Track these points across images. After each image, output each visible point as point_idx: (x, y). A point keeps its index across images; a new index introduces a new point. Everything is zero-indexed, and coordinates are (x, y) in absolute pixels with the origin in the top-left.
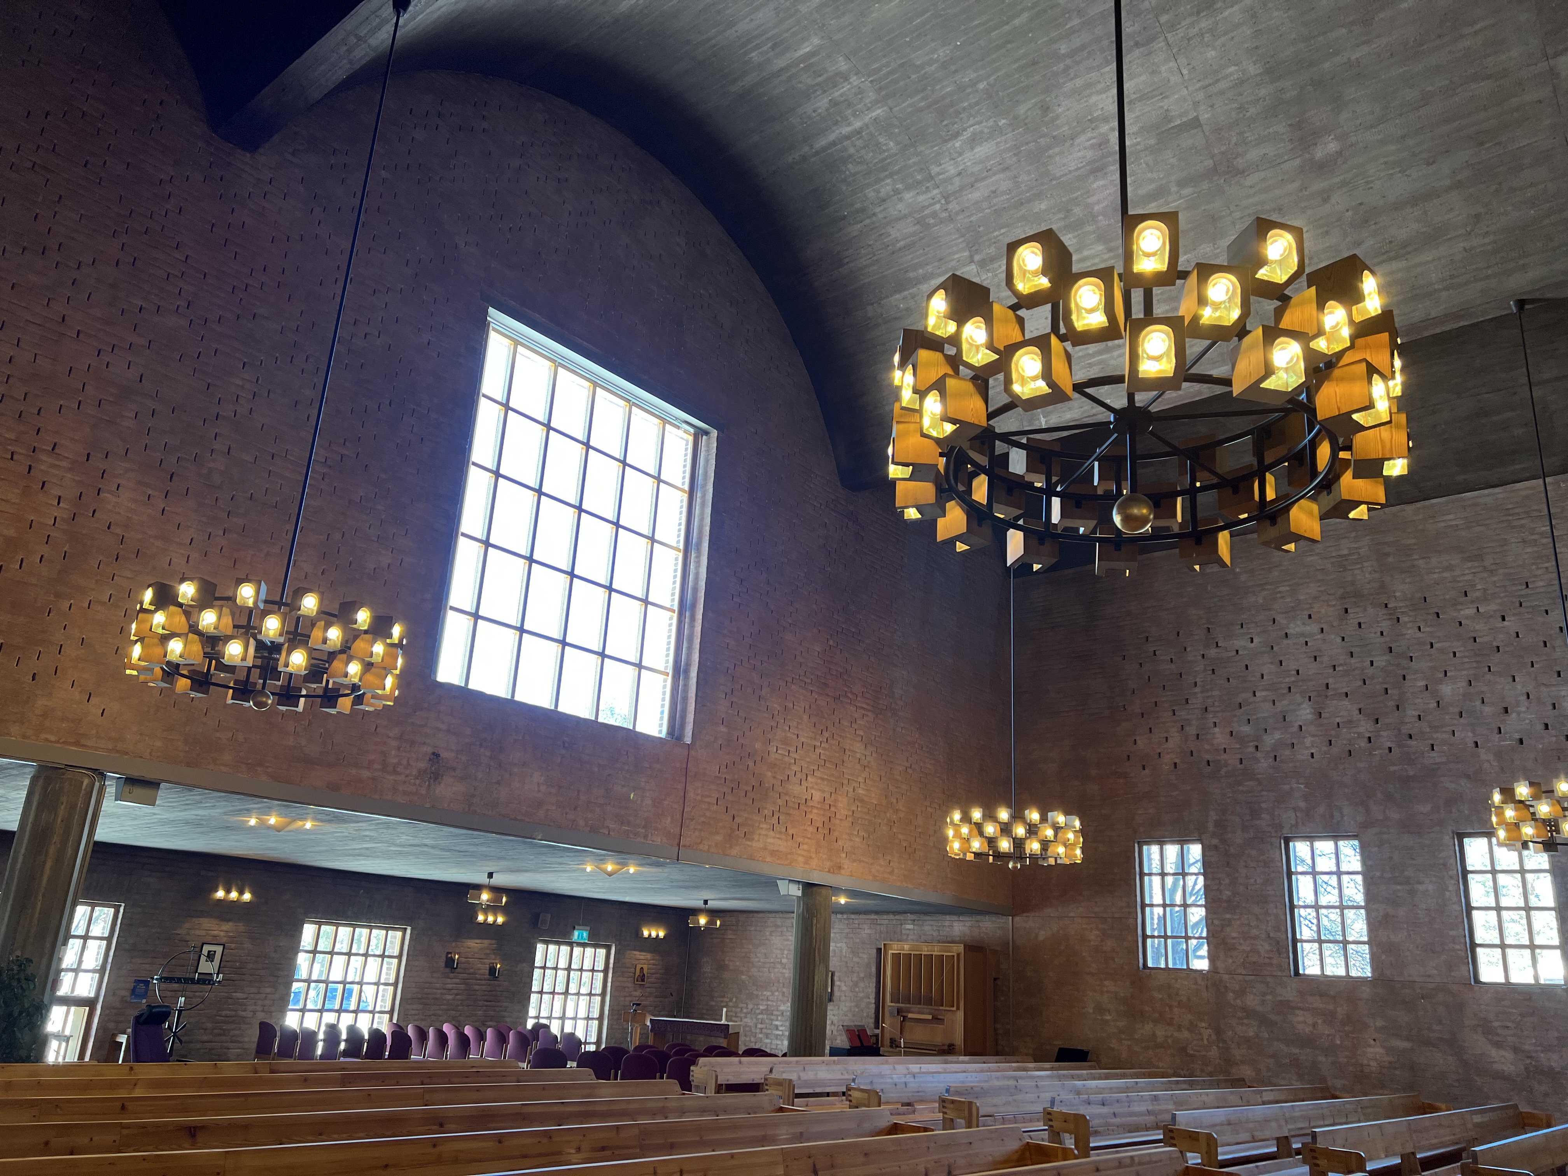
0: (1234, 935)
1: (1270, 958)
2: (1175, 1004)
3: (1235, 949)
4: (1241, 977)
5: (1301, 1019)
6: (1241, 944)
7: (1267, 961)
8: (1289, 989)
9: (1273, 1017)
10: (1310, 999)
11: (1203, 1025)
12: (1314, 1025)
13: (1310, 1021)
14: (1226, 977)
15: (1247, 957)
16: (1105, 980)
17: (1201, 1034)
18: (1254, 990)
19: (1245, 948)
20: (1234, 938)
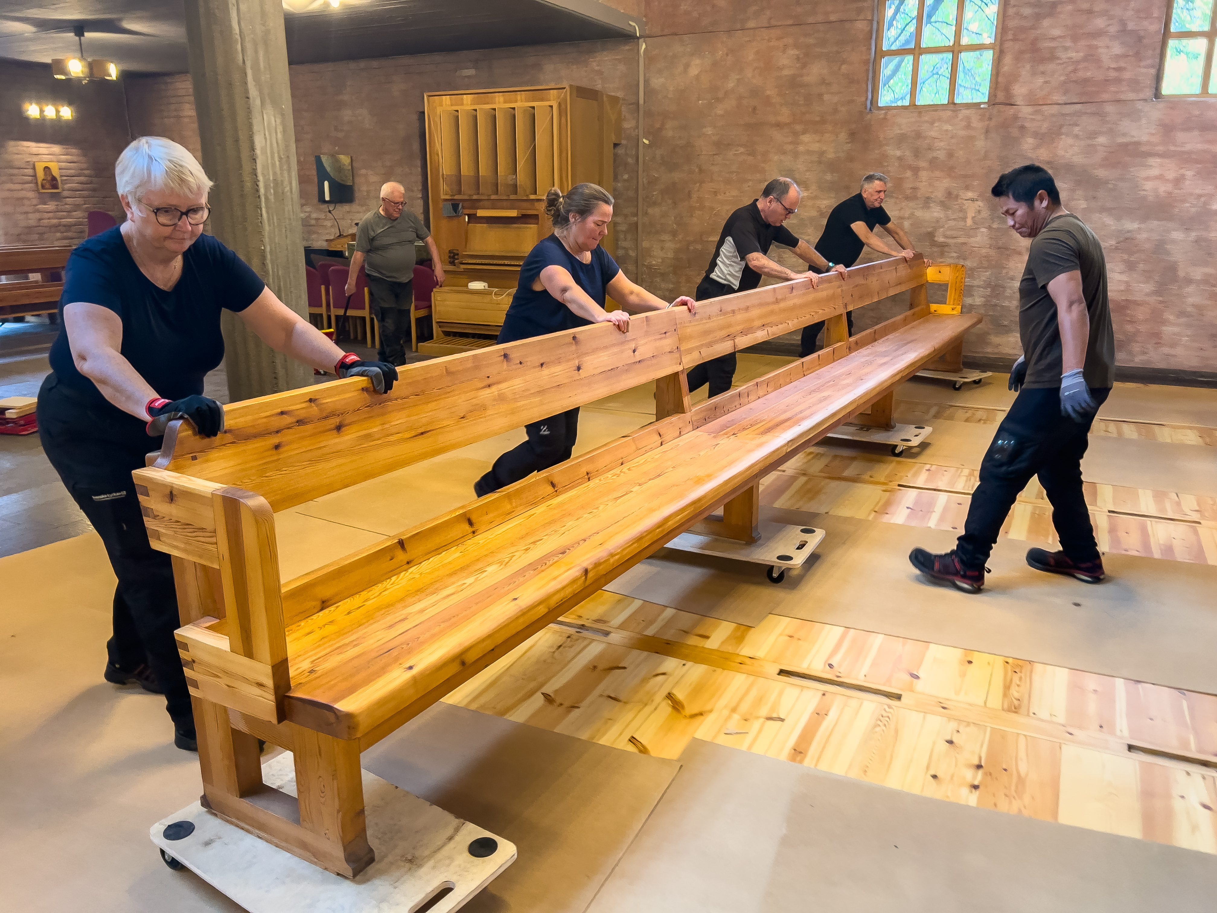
0: (1056, 32)
1: (1118, 69)
2: (923, 164)
3: (1052, 58)
4: (1055, 109)
5: (1154, 172)
6: (1066, 49)
7: (1113, 74)
8: (1144, 121)
9: (1101, 173)
10: (1181, 136)
11: (970, 195)
12: (1178, 181)
13: (1171, 175)
14: (1026, 111)
15: (1075, 71)
16: (804, 132)
17: (961, 210)
18: (1076, 130)
19: (1073, 55)
20: (1053, 39)
